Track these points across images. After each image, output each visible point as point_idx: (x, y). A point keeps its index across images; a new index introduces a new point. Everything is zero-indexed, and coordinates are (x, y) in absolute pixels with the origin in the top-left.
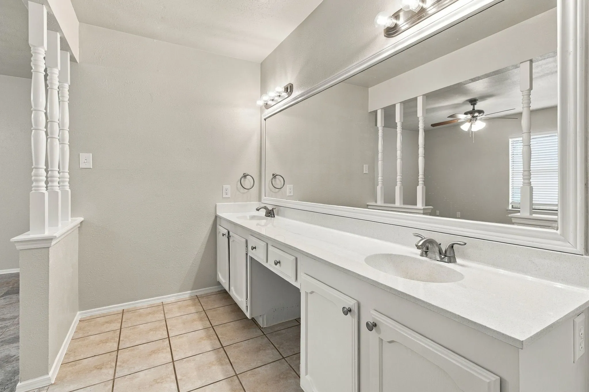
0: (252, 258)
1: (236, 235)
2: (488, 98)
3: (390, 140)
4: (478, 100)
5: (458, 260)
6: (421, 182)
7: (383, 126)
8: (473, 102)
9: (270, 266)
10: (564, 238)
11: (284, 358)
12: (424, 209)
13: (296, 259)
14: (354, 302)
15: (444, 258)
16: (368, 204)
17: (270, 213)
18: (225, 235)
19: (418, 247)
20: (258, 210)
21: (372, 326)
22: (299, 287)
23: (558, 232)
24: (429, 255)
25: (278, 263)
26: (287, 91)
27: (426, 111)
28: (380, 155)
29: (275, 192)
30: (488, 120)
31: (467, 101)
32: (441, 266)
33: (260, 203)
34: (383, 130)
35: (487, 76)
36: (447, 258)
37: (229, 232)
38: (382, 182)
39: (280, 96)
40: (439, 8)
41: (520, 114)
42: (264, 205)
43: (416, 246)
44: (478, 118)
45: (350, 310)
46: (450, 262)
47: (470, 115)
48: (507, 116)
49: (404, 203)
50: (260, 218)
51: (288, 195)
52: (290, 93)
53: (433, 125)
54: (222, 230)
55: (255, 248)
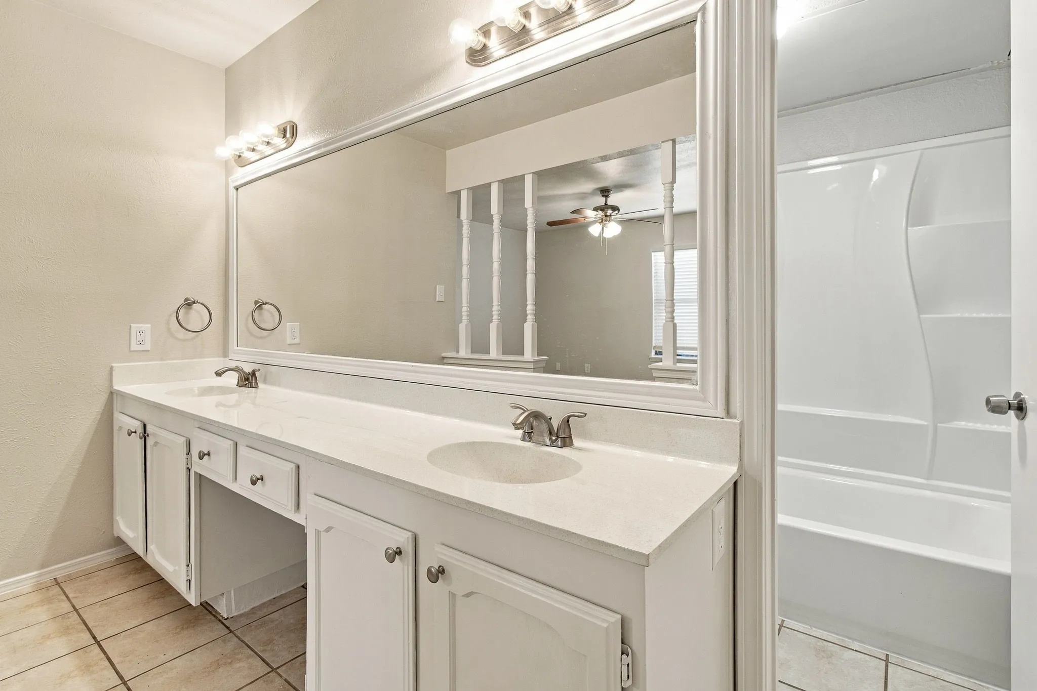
0: (200, 477)
1: (162, 431)
2: (624, 189)
3: (481, 245)
4: (611, 191)
5: (577, 442)
6: (530, 318)
7: (471, 219)
8: (605, 192)
9: (242, 488)
10: (703, 396)
11: (273, 670)
12: (535, 362)
13: (298, 467)
14: (407, 536)
15: (556, 440)
16: (444, 355)
17: (248, 380)
18: (135, 432)
19: (517, 426)
20: (219, 374)
21: (438, 574)
22: (303, 523)
23: (697, 387)
24: (533, 439)
25: (258, 479)
26: (285, 136)
27: (539, 200)
28: (465, 270)
29: (262, 338)
30: (623, 222)
31: (597, 189)
32: (551, 455)
33: (227, 359)
34: (471, 227)
35: (621, 155)
36: (560, 441)
37: (145, 426)
38: (468, 315)
39: (268, 143)
40: (549, 33)
41: (662, 217)
42: (233, 365)
43: (514, 424)
44: (612, 217)
45: (399, 552)
46: (564, 445)
47: (601, 212)
48: (648, 218)
49: (504, 353)
50: (223, 390)
51: (288, 343)
52: (290, 139)
53: (550, 224)
54: (125, 422)
55: (209, 454)
